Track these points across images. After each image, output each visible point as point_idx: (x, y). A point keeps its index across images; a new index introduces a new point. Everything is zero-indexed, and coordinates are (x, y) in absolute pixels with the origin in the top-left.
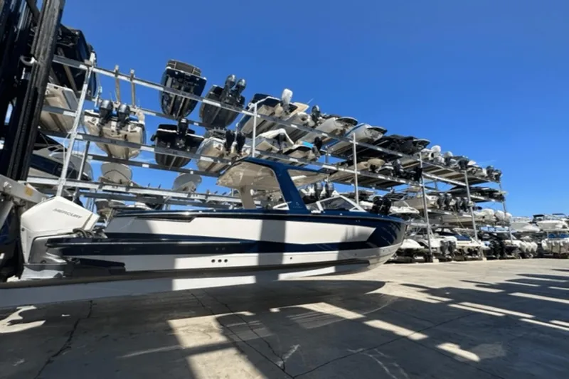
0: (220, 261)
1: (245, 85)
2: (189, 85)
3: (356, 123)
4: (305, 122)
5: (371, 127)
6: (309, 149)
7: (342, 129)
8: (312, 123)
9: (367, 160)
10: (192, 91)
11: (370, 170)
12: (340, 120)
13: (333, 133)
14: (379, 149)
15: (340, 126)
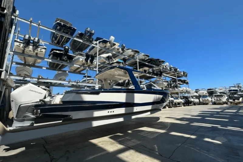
0: (111, 112)
1: (94, 33)
2: (68, 31)
3: (139, 52)
4: (119, 51)
5: (144, 54)
6: (121, 62)
7: (133, 54)
8: (121, 52)
9: (142, 68)
10: (69, 33)
11: (144, 72)
12: (133, 51)
13: (129, 56)
14: (147, 64)
15: (132, 53)
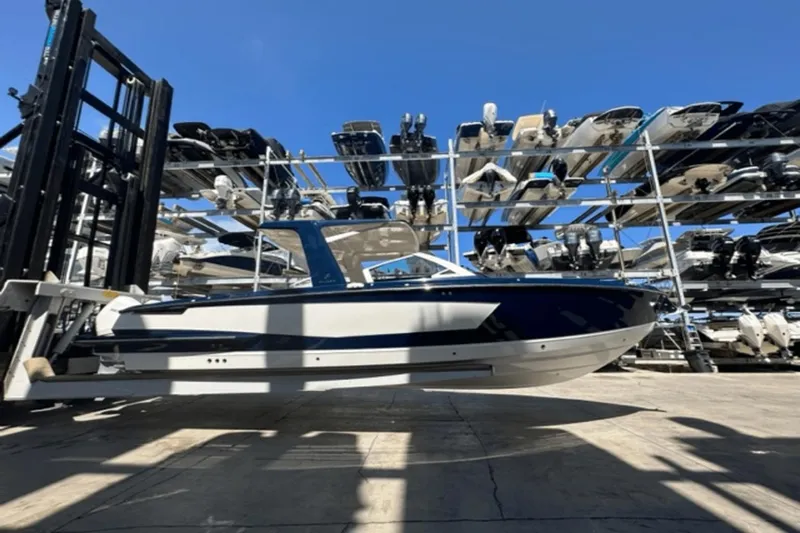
0: (217, 361)
1: (425, 120)
2: (359, 145)
3: (639, 114)
4: (536, 142)
5: (681, 108)
6: (547, 182)
7: (612, 131)
8: (548, 141)
9: (681, 173)
10: (364, 151)
11: (695, 191)
12: (601, 119)
13: (598, 144)
14: (722, 145)
15: (606, 129)
